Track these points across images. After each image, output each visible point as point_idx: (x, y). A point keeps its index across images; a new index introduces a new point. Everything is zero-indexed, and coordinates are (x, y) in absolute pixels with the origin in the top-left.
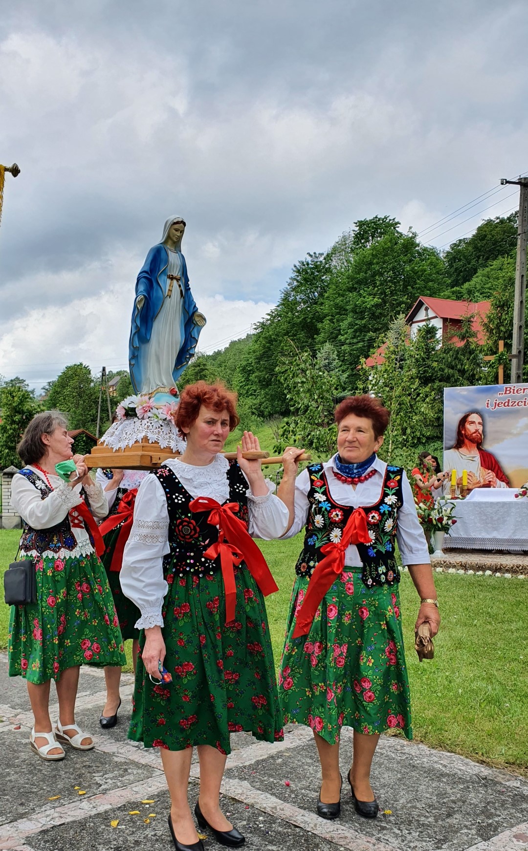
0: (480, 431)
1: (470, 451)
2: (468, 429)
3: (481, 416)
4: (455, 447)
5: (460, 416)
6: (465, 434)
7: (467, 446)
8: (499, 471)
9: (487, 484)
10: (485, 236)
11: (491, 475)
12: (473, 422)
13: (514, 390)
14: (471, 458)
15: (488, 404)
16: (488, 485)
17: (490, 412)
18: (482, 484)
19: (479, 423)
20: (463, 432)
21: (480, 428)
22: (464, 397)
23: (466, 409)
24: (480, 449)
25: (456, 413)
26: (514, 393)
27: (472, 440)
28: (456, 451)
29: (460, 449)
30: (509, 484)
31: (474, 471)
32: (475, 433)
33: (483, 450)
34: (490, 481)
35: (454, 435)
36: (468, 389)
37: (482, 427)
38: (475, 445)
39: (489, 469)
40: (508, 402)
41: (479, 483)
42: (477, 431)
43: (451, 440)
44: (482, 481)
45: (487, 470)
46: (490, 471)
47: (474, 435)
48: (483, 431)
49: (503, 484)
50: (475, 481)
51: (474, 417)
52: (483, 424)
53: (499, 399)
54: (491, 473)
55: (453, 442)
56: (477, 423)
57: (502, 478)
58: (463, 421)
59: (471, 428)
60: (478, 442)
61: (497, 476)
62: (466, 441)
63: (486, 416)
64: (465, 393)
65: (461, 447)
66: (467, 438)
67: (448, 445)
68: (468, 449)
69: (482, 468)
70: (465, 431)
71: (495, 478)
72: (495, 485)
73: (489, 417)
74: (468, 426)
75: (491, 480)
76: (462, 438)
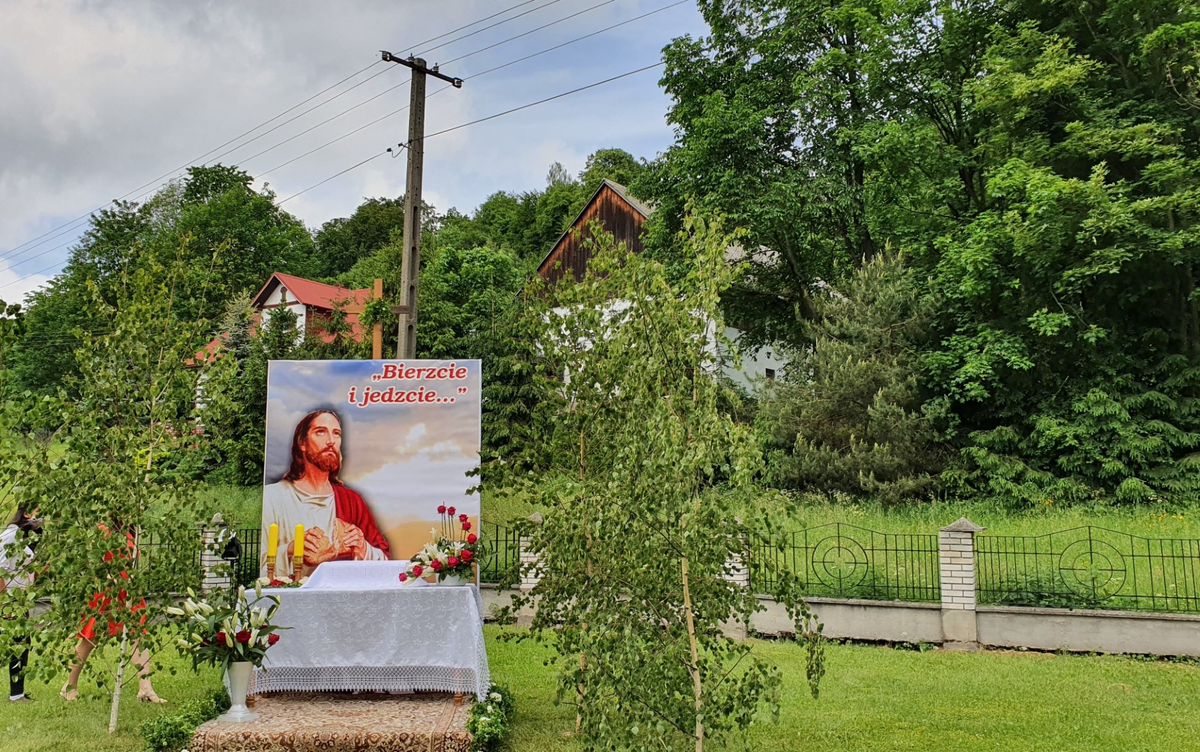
0: (337, 447)
1: (315, 487)
2: (313, 443)
3: (339, 418)
4: (286, 479)
5: (299, 416)
6: (307, 452)
7: (309, 476)
8: (370, 527)
9: (347, 553)
10: (368, 218)
11: (354, 535)
12: (323, 430)
13: (401, 371)
14: (317, 501)
15: (352, 394)
16: (348, 555)
17: (355, 411)
18: (337, 552)
19: (335, 432)
20: (303, 448)
21: (337, 441)
22: (306, 380)
23: (310, 403)
24: (334, 482)
25: (291, 411)
26: (400, 377)
27: (319, 465)
28: (289, 485)
29: (296, 482)
30: (388, 552)
31: (322, 527)
32: (326, 450)
33: (340, 484)
34: (352, 547)
35: (286, 453)
36: (313, 366)
37: (340, 439)
38: (327, 473)
39: (351, 522)
40: (391, 393)
41: (330, 550)
42: (330, 446)
43: (278, 464)
44: (337, 546)
45: (347, 525)
46: (353, 526)
47: (324, 454)
48: (342, 448)
49: (378, 552)
50: (324, 548)
51: (326, 420)
52: (342, 433)
53: (374, 386)
54: (355, 531)
55: (283, 468)
56: (331, 432)
57: (375, 540)
58: (304, 427)
59: (318, 441)
60: (333, 471)
61: (367, 537)
62: (309, 467)
63: (349, 418)
64: (309, 372)
65: (298, 478)
66: (310, 460)
67: (273, 474)
68: (311, 482)
69: (338, 521)
70: (307, 446)
71: (363, 540)
72: (361, 555)
73: (355, 420)
74: (312, 436)
75: (355, 543)
76: (300, 460)
